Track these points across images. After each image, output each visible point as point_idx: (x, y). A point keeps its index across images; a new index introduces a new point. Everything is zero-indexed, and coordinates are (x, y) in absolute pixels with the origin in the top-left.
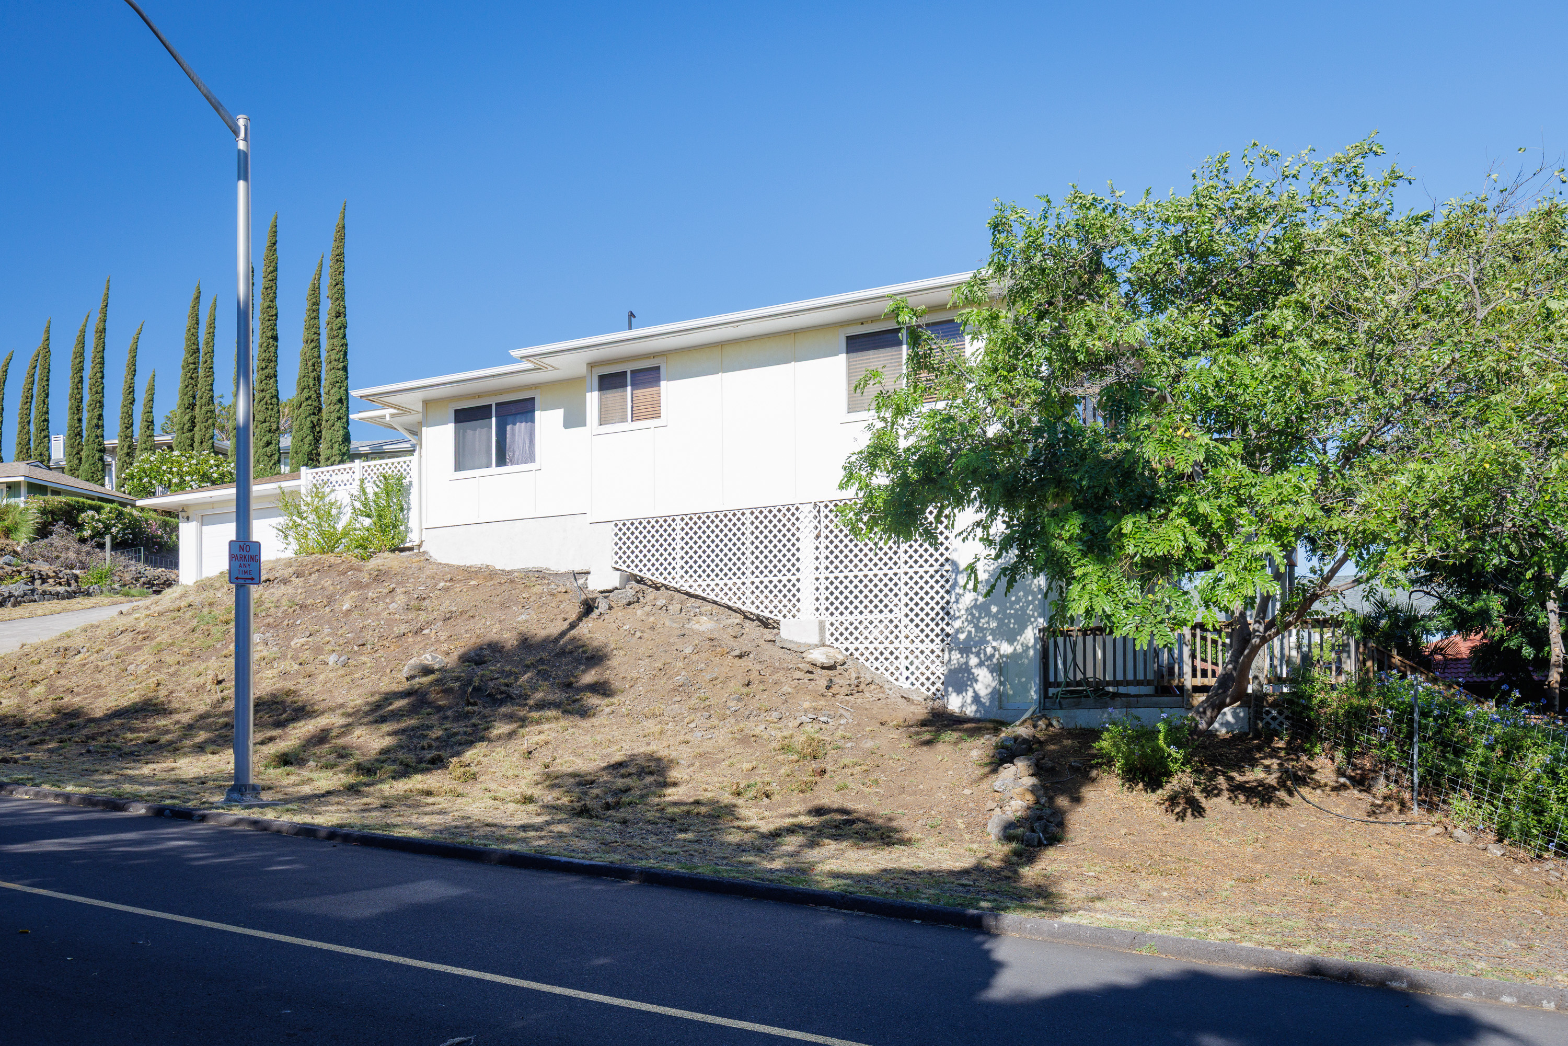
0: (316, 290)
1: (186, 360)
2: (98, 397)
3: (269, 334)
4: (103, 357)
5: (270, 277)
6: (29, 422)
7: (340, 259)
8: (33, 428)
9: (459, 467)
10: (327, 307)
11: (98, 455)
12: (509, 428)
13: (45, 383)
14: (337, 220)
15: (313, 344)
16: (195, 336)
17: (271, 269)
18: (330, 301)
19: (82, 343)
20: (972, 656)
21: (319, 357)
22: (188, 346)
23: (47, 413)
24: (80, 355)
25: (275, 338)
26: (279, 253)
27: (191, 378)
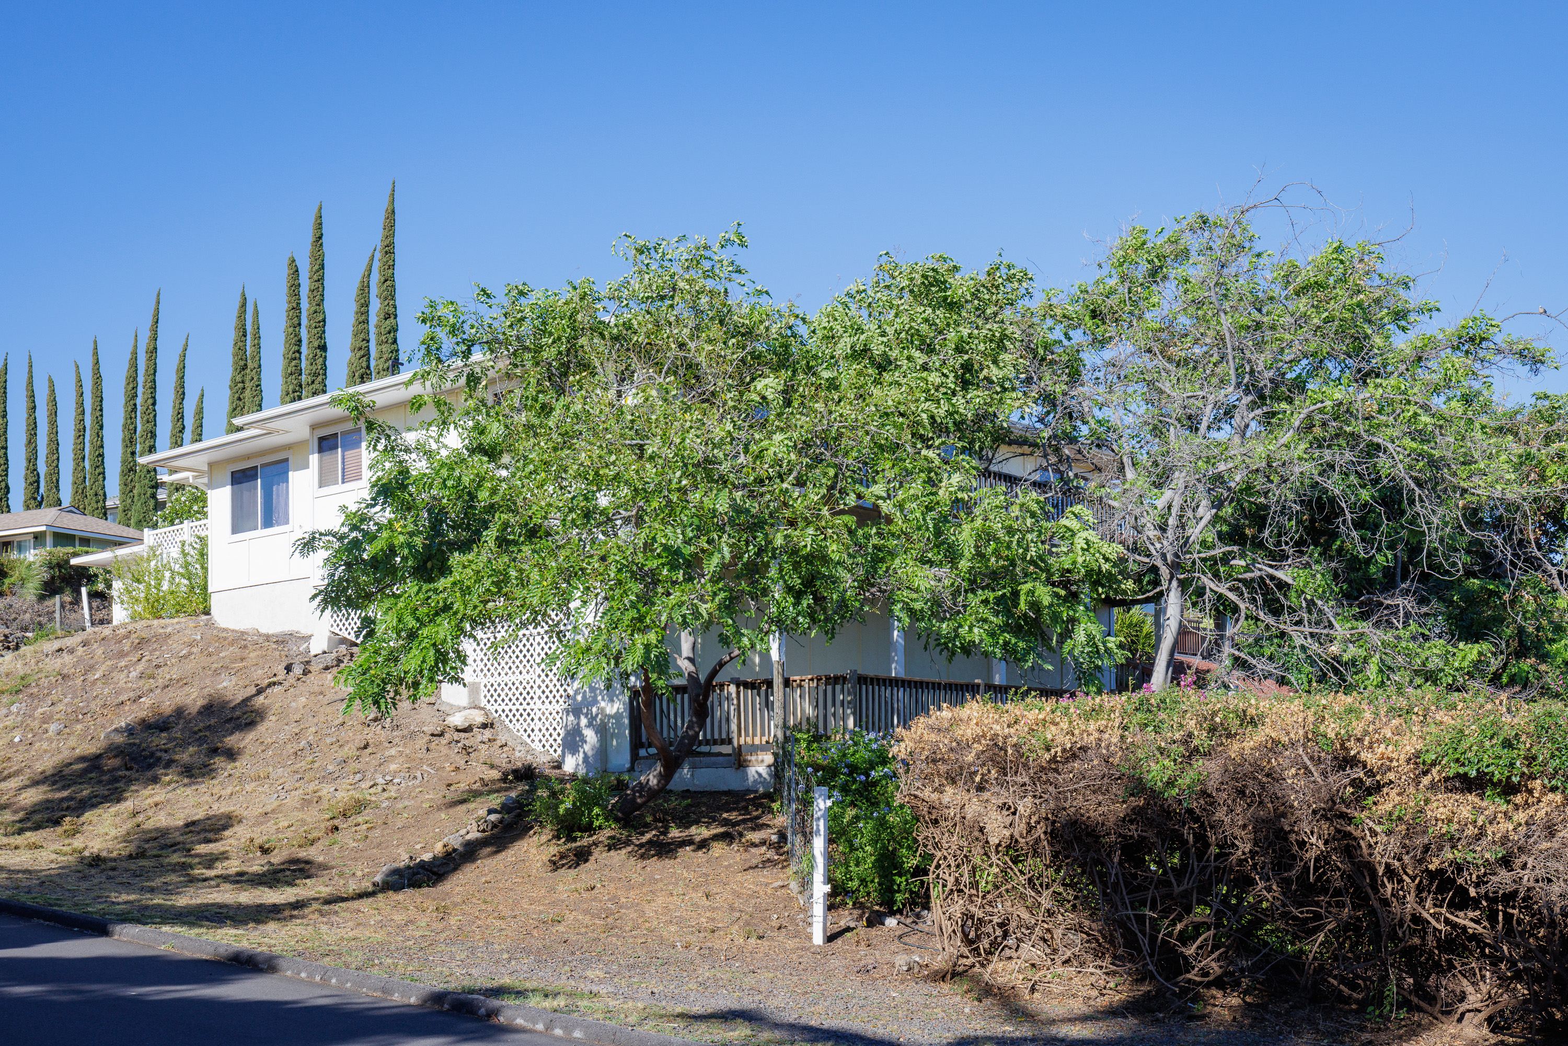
0: (364, 289)
1: (233, 380)
2: (150, 426)
3: (316, 344)
4: (154, 381)
5: (316, 278)
6: (83, 458)
7: (389, 250)
8: (87, 464)
9: (236, 529)
10: (375, 306)
11: (150, 491)
12: (275, 488)
13: (98, 414)
14: (385, 204)
15: (362, 352)
16: (243, 349)
17: (317, 267)
18: (378, 300)
19: (134, 366)
20: (582, 717)
21: (368, 367)
22: (236, 363)
23: (102, 447)
24: (132, 379)
25: (323, 348)
26: (325, 248)
27: (239, 399)
